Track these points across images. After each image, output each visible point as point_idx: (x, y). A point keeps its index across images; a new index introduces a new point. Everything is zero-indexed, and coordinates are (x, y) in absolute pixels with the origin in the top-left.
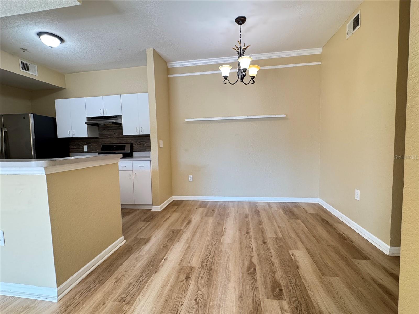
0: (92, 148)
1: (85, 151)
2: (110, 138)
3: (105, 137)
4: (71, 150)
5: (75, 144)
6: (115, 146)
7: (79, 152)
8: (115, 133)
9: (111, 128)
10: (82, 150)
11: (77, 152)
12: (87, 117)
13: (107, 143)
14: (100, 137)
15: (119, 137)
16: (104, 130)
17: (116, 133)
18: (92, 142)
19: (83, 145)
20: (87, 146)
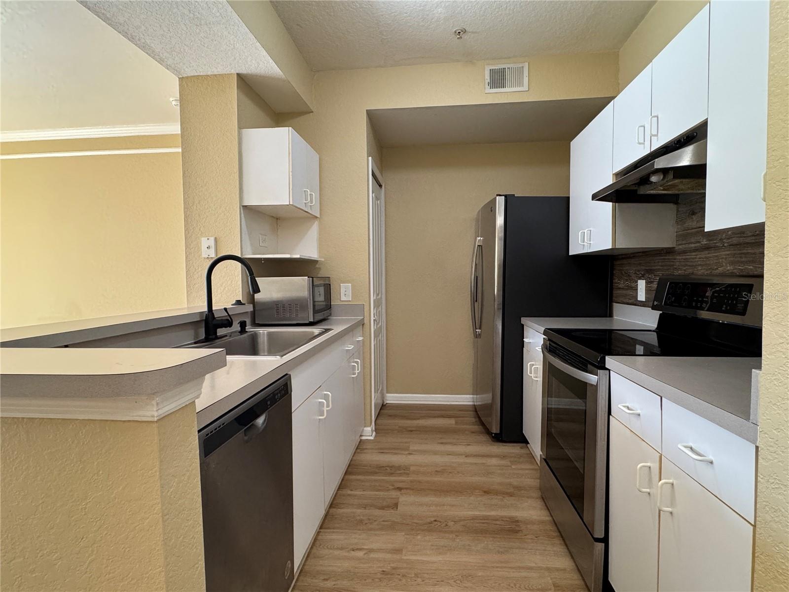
0: (655, 289)
1: (639, 298)
4: (615, 292)
5: (623, 272)
10: (633, 293)
11: (625, 301)
14: (677, 248)
16: (693, 213)
18: (656, 268)
19: (636, 279)
20: (645, 281)
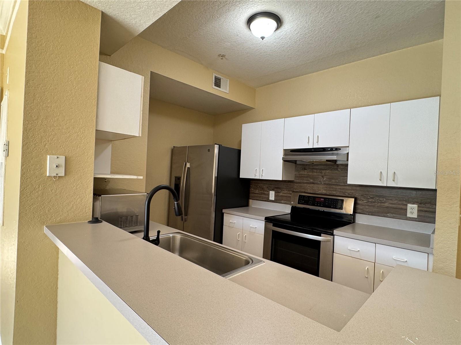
0: (282, 196)
1: (270, 199)
2: (313, 183)
3: (305, 181)
4: (251, 195)
5: (258, 187)
6: (323, 199)
7: (261, 199)
8: (322, 177)
9: (317, 167)
10: (267, 196)
11: (259, 199)
12: (284, 149)
13: (306, 191)
14: (295, 181)
15: (330, 183)
16: (305, 169)
17: (325, 177)
18: (282, 187)
19: (268, 191)
20: (274, 192)
